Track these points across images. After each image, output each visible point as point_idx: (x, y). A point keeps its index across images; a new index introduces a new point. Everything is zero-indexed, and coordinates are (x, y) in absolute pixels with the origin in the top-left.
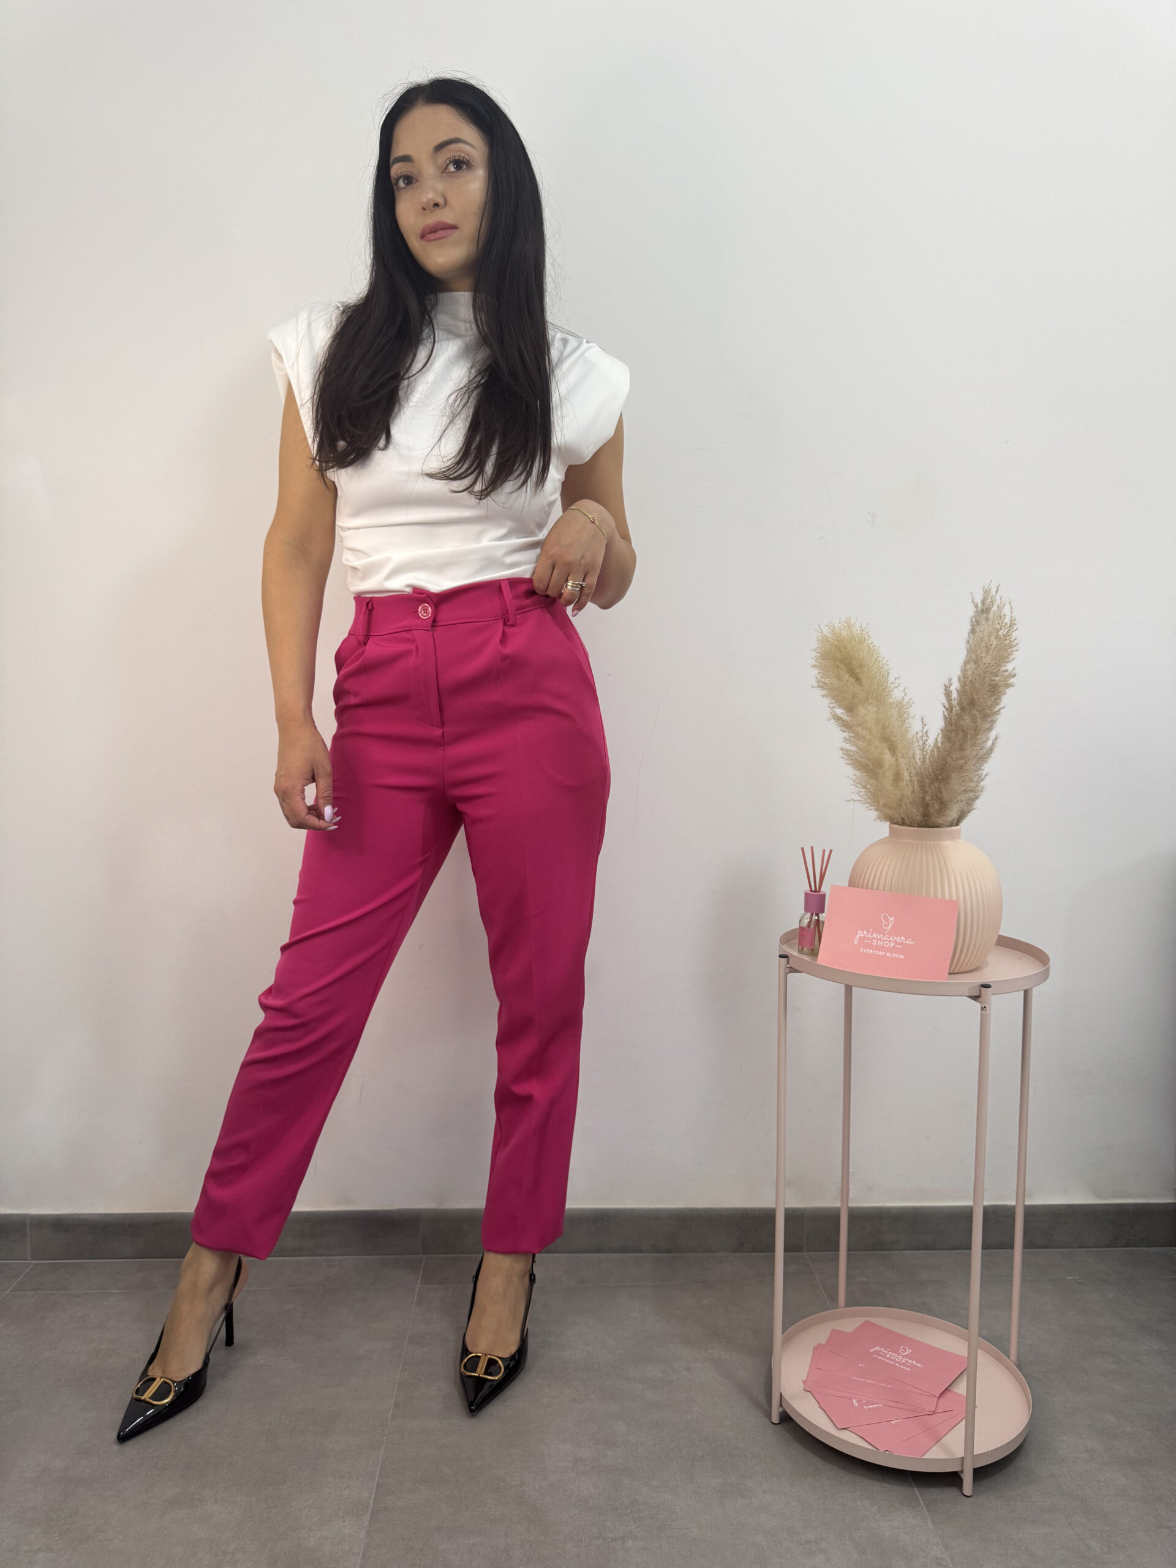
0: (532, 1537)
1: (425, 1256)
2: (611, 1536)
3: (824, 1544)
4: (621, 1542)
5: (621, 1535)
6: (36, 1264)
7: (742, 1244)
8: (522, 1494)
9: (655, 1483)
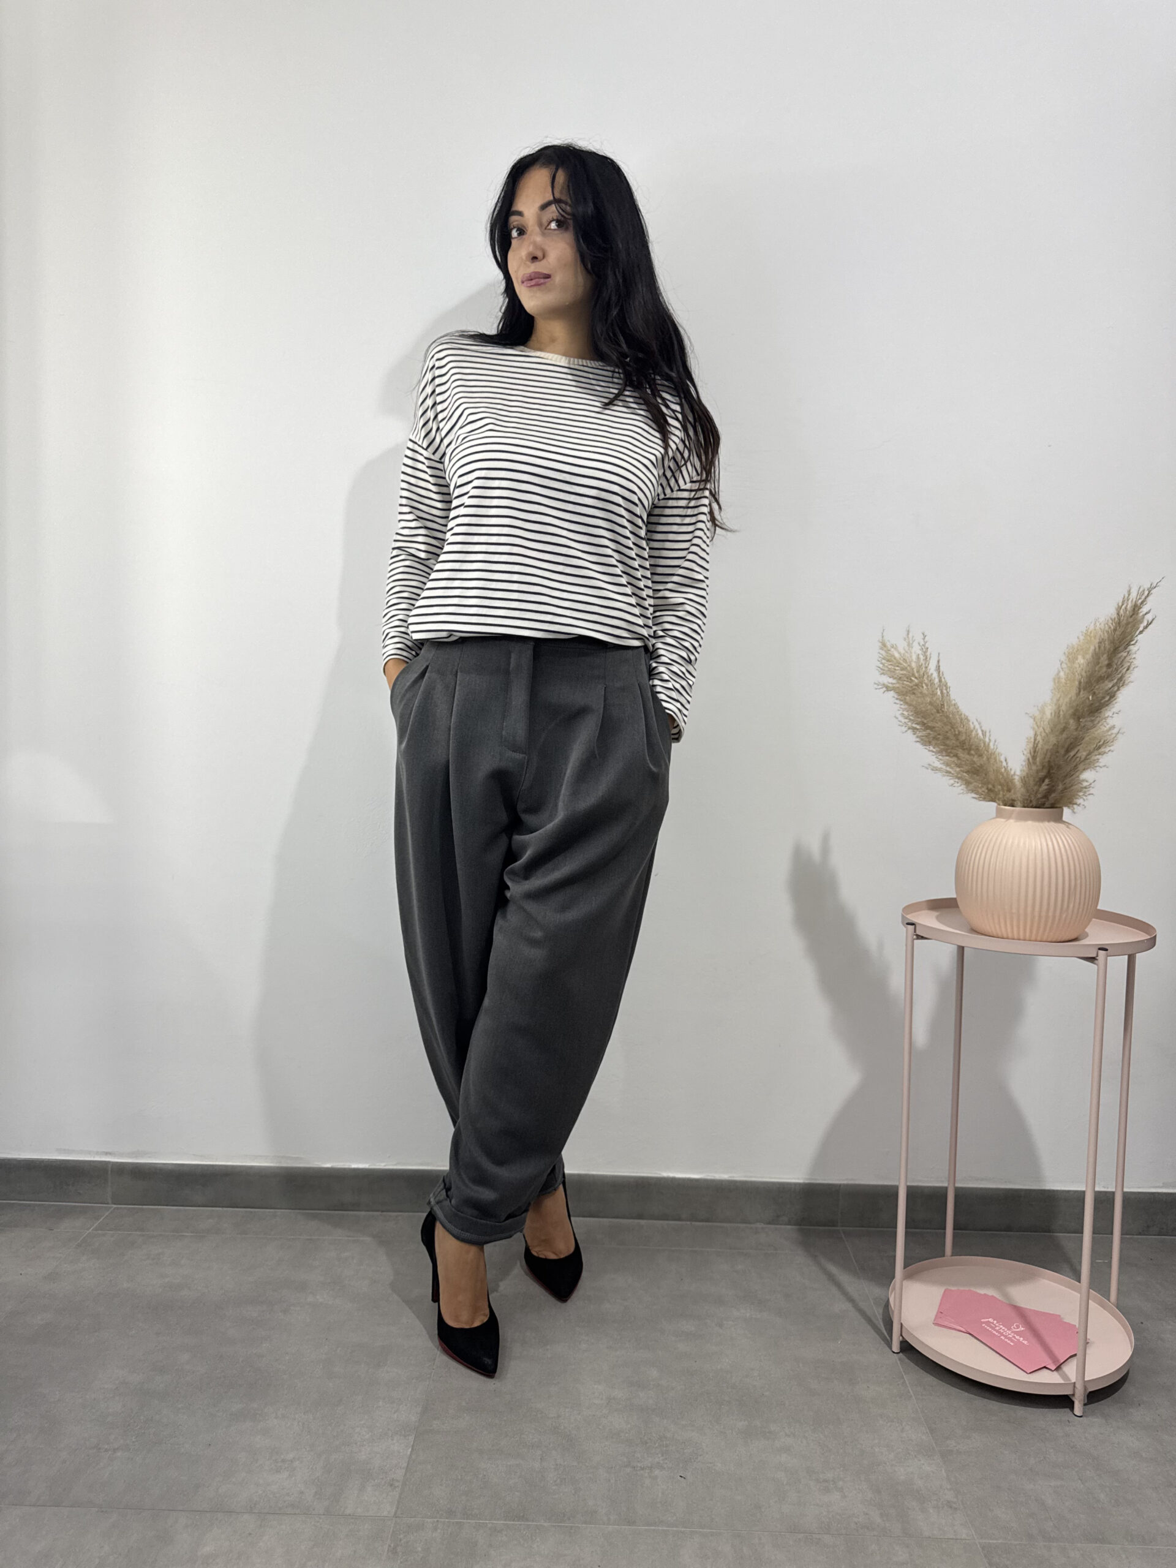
0: (566, 1463)
2: (639, 1465)
3: (841, 1483)
4: (649, 1471)
5: (649, 1465)
6: (118, 1208)
7: (778, 1216)
8: (558, 1425)
9: (684, 1423)
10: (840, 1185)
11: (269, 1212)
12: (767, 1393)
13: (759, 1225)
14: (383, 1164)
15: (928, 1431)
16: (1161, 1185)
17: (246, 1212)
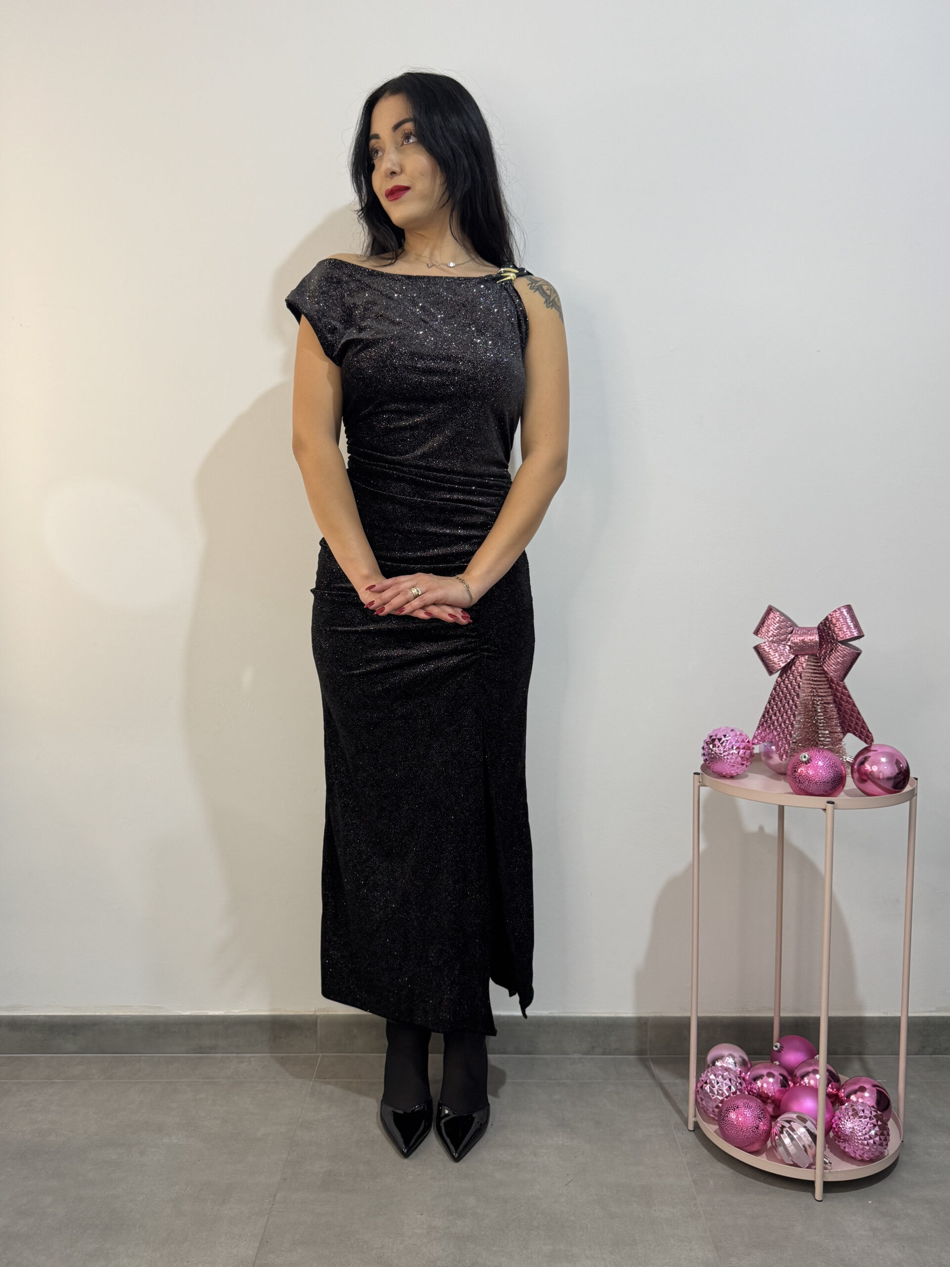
1: (321, 1055)
7: (593, 1048)
8: (381, 1255)
9: (494, 1249)
10: (648, 1018)
11: (135, 1056)
12: (572, 1218)
13: (576, 1056)
14: (237, 1011)
15: (714, 1250)
16: (933, 1009)
17: (113, 1057)
